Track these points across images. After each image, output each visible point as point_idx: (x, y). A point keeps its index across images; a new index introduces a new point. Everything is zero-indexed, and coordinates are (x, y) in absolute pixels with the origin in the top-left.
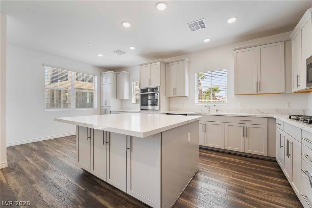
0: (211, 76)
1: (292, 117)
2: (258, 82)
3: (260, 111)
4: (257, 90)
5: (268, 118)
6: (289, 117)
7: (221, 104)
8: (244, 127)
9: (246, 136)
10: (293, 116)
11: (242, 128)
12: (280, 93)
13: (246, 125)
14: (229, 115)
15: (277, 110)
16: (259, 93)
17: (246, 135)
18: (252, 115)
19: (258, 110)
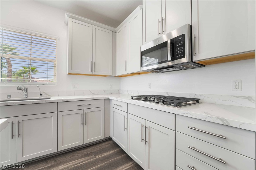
0: (30, 41)
1: (134, 98)
2: (93, 63)
3: (91, 93)
4: (92, 71)
5: (104, 99)
6: (131, 98)
7: (48, 84)
8: (83, 113)
9: (84, 124)
10: (135, 96)
11: (80, 116)
12: (106, 76)
13: (85, 111)
14: (64, 100)
15: (104, 91)
16: (94, 73)
17: (85, 122)
18: (91, 98)
19: (90, 91)
